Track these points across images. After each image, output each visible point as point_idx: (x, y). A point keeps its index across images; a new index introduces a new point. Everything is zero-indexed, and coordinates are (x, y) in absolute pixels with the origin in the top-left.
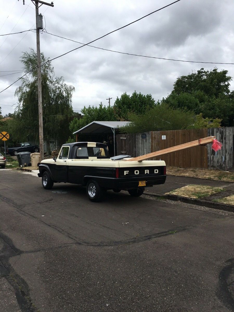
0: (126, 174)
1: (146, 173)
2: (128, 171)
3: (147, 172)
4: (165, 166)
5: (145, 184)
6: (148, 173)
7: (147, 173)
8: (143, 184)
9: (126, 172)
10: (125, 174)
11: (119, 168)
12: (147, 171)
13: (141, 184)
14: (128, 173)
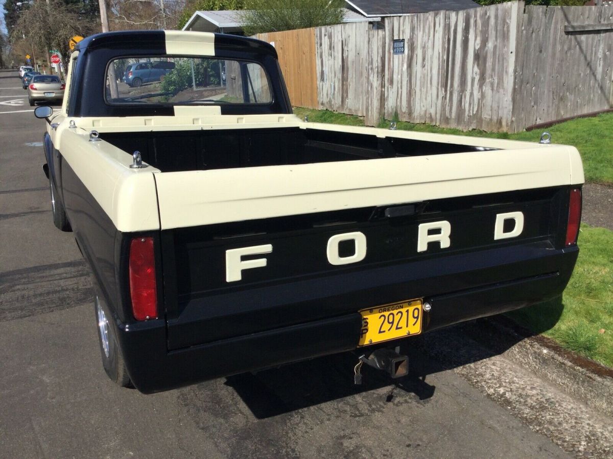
0: (245, 272)
1: (422, 247)
2: (267, 248)
3: (434, 238)
4: (579, 187)
5: (412, 320)
6: (445, 243)
7: (434, 246)
8: (403, 323)
9: (244, 258)
10: (234, 274)
11: (159, 235)
12: (431, 232)
13: (386, 326)
14: (262, 262)
